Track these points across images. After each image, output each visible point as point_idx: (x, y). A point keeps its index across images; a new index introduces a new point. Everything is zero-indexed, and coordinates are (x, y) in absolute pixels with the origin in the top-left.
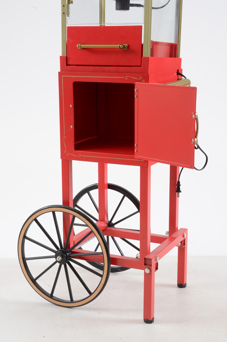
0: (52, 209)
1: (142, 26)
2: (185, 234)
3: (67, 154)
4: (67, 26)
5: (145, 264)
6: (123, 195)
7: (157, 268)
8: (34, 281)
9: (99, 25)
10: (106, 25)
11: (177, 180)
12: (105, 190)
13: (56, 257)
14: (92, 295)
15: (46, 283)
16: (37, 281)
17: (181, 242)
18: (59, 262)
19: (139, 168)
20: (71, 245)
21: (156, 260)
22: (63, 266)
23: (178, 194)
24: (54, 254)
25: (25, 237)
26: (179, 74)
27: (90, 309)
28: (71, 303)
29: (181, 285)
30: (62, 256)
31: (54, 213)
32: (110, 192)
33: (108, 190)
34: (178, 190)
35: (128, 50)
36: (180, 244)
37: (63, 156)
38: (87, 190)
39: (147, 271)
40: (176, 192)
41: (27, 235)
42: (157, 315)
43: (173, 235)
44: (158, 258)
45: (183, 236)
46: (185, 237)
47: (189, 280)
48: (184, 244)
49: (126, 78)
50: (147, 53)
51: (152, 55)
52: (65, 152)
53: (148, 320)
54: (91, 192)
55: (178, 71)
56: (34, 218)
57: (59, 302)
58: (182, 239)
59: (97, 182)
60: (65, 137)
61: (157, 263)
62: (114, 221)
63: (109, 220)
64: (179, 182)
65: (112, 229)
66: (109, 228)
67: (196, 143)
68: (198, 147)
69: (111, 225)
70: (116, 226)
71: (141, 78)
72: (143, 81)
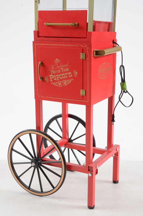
0: (30, 132)
1: (87, 10)
2: (118, 149)
3: (39, 96)
4: (38, 10)
5: (89, 170)
6: (78, 122)
7: (97, 173)
8: (18, 178)
9: (62, 10)
10: (67, 10)
11: (113, 114)
12: (67, 118)
13: (31, 163)
14: (55, 189)
16: (20, 178)
17: (115, 154)
18: (33, 166)
19: (85, 106)
20: (42, 155)
21: (96, 167)
22: (36, 169)
23: (113, 123)
24: (30, 161)
25: (12, 149)
26: (114, 42)
27: (54, 198)
28: (41, 193)
29: (115, 181)
30: (35, 163)
31: (30, 135)
32: (70, 119)
33: (69, 118)
34: (113, 120)
35: (78, 27)
36: (114, 155)
37: (36, 97)
38: (55, 118)
39: (90, 175)
40: (112, 121)
41: (14, 148)
42: (97, 203)
43: (110, 150)
44: (97, 166)
45: (117, 150)
46: (118, 150)
47: (120, 178)
48: (117, 155)
49: (77, 46)
50: (90, 29)
51: (94, 30)
52: (37, 94)
53: (91, 207)
54: (58, 119)
55: (114, 40)
56: (18, 137)
57: (34, 192)
58: (116, 152)
59: (61, 113)
60: (37, 85)
61: (97, 170)
62: (72, 139)
63: (69, 137)
64: (113, 115)
65: (71, 144)
66: (69, 143)
67: (125, 89)
68: (127, 92)
69: (70, 141)
70: (74, 142)
71: (86, 46)
72: (88, 48)
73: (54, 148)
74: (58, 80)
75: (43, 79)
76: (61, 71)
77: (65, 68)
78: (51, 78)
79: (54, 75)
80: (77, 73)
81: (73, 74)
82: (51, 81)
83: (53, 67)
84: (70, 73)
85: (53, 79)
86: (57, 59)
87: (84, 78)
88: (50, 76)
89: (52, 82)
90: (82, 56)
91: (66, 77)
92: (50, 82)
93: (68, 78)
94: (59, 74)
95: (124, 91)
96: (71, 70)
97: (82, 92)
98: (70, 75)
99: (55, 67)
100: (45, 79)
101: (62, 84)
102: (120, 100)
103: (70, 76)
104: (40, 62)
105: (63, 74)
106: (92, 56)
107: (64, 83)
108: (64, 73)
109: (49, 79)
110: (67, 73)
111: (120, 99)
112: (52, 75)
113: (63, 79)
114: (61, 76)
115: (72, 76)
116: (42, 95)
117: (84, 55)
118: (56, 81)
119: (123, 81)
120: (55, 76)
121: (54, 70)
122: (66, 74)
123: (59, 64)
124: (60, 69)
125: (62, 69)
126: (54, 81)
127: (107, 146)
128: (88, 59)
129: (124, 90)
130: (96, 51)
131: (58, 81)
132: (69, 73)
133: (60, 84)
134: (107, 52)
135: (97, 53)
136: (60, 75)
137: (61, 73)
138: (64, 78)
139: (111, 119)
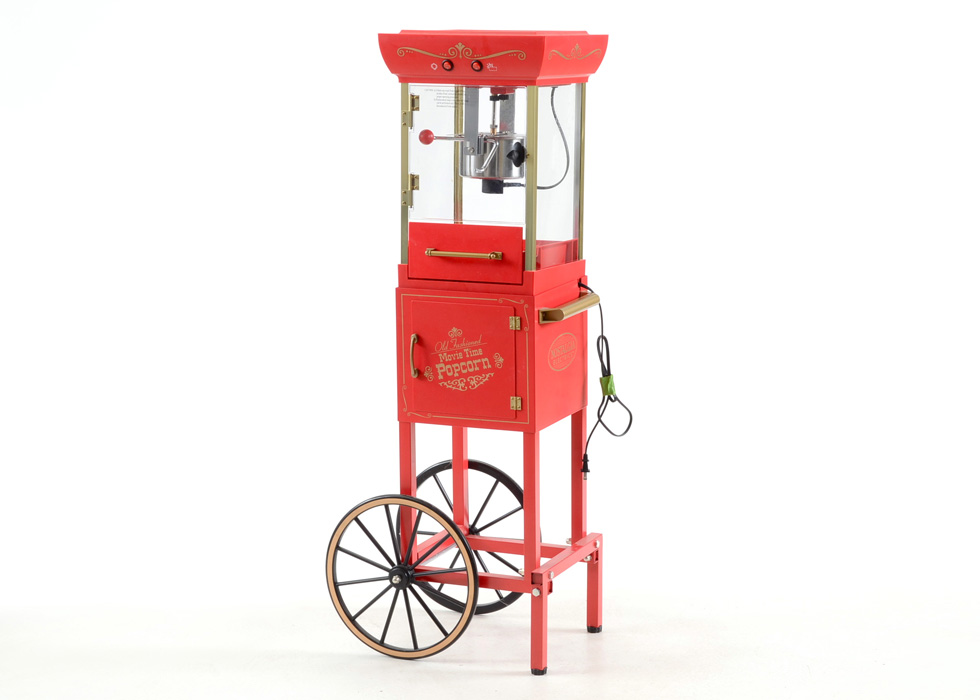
0: (384, 500)
1: (521, 228)
3: (409, 414)
4: (409, 221)
5: (532, 582)
7: (550, 590)
8: (352, 619)
13: (390, 577)
14: (449, 637)
15: (372, 623)
16: (358, 619)
17: (591, 555)
18: (395, 586)
19: (521, 434)
20: (414, 560)
21: (549, 576)
22: (401, 591)
24: (387, 574)
25: (338, 548)
26: (582, 285)
28: (414, 652)
29: (594, 627)
30: (401, 576)
31: (387, 507)
34: (585, 469)
35: (502, 261)
36: (588, 558)
37: (401, 415)
39: (537, 593)
40: (583, 471)
41: (342, 545)
44: (552, 574)
45: (595, 544)
46: (598, 546)
48: (597, 559)
49: (500, 301)
50: (530, 265)
51: (538, 266)
52: (405, 410)
53: (538, 670)
56: (353, 516)
60: (405, 388)
61: (551, 582)
62: (478, 526)
63: (471, 523)
64: (586, 456)
65: (476, 537)
66: (471, 536)
67: (612, 393)
68: (616, 399)
69: (473, 531)
70: (482, 533)
71: (522, 302)
72: (526, 306)
73: (449, 535)
74: (456, 375)
75: (420, 373)
76: (464, 354)
77: (473, 348)
78: (439, 371)
79: (446, 363)
80: (501, 360)
81: (492, 362)
82: (441, 377)
83: (444, 347)
84: (486, 359)
85: (444, 374)
86: (454, 330)
87: (518, 371)
88: (438, 366)
89: (441, 381)
90: (514, 323)
91: (477, 369)
92: (437, 381)
93: (481, 372)
94: (459, 361)
95: (609, 398)
96: (488, 353)
97: (515, 403)
98: (486, 364)
99: (451, 345)
100: (426, 374)
101: (467, 384)
102: (600, 420)
103: (485, 367)
104: (413, 336)
105: (469, 362)
106: (536, 321)
107: (472, 383)
108: (472, 359)
109: (436, 375)
110: (479, 361)
111: (599, 417)
112: (442, 365)
113: (469, 374)
114: (464, 367)
115: (490, 366)
116: (416, 412)
117: (518, 322)
118: (452, 378)
119: (606, 373)
120: (449, 366)
121: (448, 353)
122: (475, 362)
123: (460, 340)
124: (462, 351)
125: (466, 350)
126: (446, 378)
127: (570, 537)
128: (526, 329)
129: (609, 396)
130: (544, 313)
131: (458, 378)
132: (483, 360)
133: (463, 385)
134: (569, 312)
135: (547, 316)
136: (463, 364)
137: (465, 360)
138: (471, 370)
139: (580, 465)
